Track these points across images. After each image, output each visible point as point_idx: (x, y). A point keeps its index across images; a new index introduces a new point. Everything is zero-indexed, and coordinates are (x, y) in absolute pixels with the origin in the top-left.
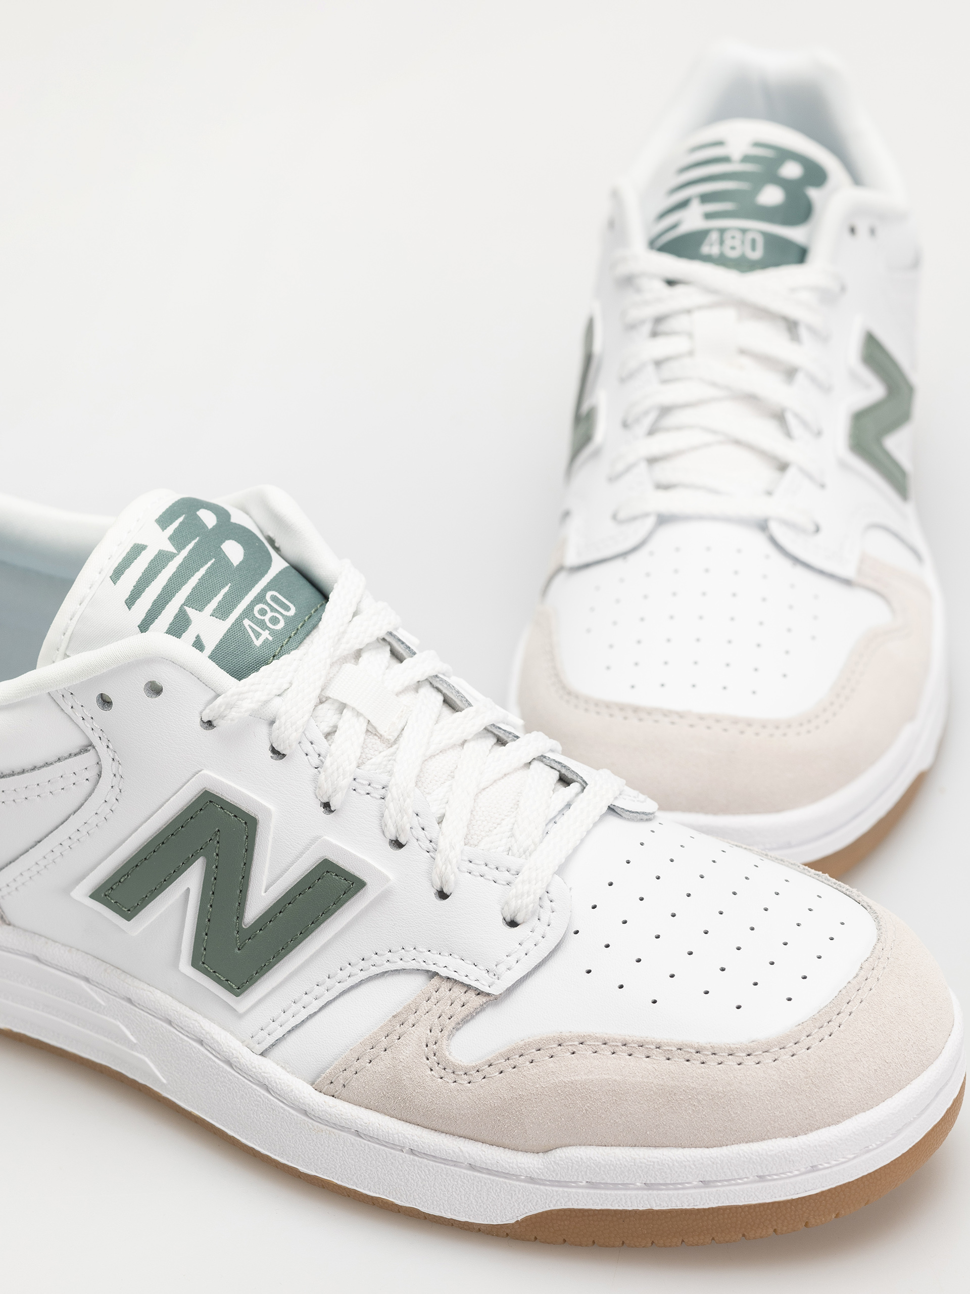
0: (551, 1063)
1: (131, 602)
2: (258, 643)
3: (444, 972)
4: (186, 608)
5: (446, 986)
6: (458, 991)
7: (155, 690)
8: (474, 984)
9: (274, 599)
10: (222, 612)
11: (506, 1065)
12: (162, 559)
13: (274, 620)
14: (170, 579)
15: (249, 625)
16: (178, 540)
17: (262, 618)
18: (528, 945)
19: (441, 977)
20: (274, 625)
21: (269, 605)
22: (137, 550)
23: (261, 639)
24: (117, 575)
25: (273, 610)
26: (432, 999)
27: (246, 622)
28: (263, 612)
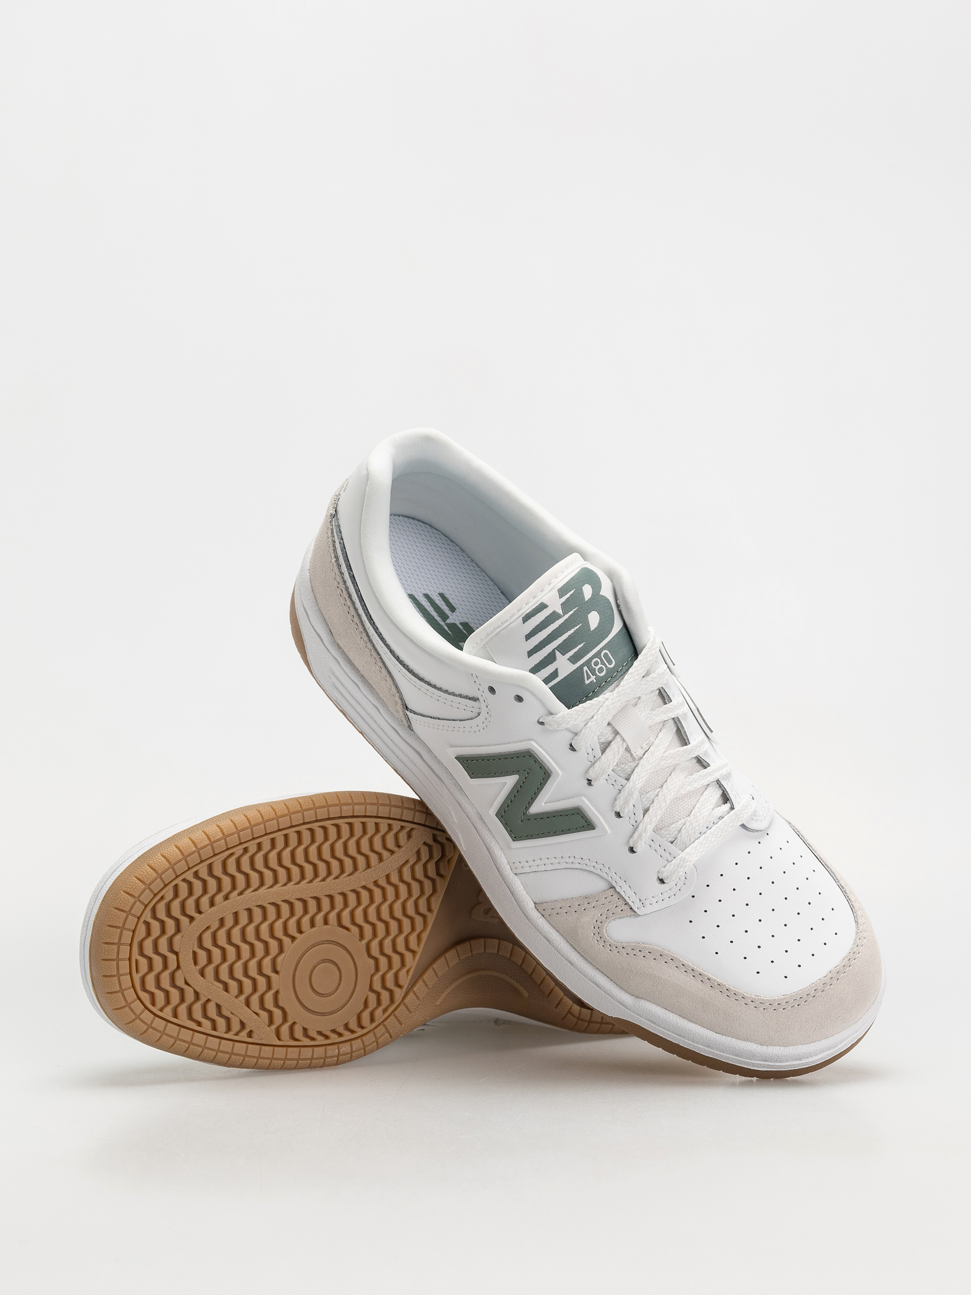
0: (653, 963)
1: (528, 637)
2: (587, 682)
3: (618, 889)
4: (556, 651)
5: (616, 897)
6: (621, 902)
7: (519, 699)
8: (631, 903)
9: (606, 655)
10: (573, 660)
11: (632, 953)
12: (554, 617)
13: (601, 670)
14: (553, 632)
15: (586, 671)
16: (566, 606)
17: (595, 667)
18: (666, 895)
19: (616, 890)
20: (600, 673)
21: (601, 660)
22: (543, 607)
23: (590, 680)
24: (526, 618)
25: (603, 663)
26: (608, 899)
27: (585, 668)
28: (596, 664)
